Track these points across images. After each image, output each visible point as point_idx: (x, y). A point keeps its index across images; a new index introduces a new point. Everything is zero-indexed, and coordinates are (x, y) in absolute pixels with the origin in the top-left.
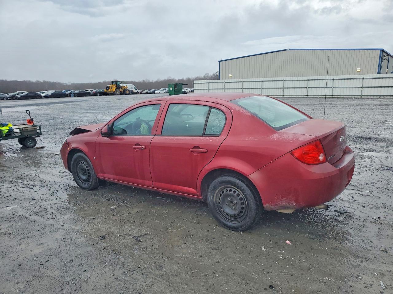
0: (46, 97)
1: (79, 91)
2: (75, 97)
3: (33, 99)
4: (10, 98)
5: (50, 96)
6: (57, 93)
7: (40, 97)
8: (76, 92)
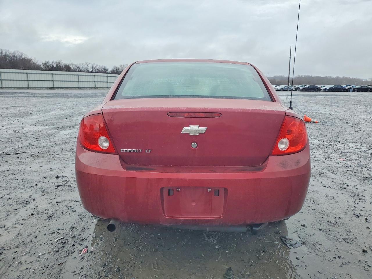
0: (325, 90)
1: (360, 86)
2: (354, 92)
3: (312, 91)
4: (294, 90)
5: (328, 89)
6: (337, 87)
7: (319, 90)
8: (357, 87)
